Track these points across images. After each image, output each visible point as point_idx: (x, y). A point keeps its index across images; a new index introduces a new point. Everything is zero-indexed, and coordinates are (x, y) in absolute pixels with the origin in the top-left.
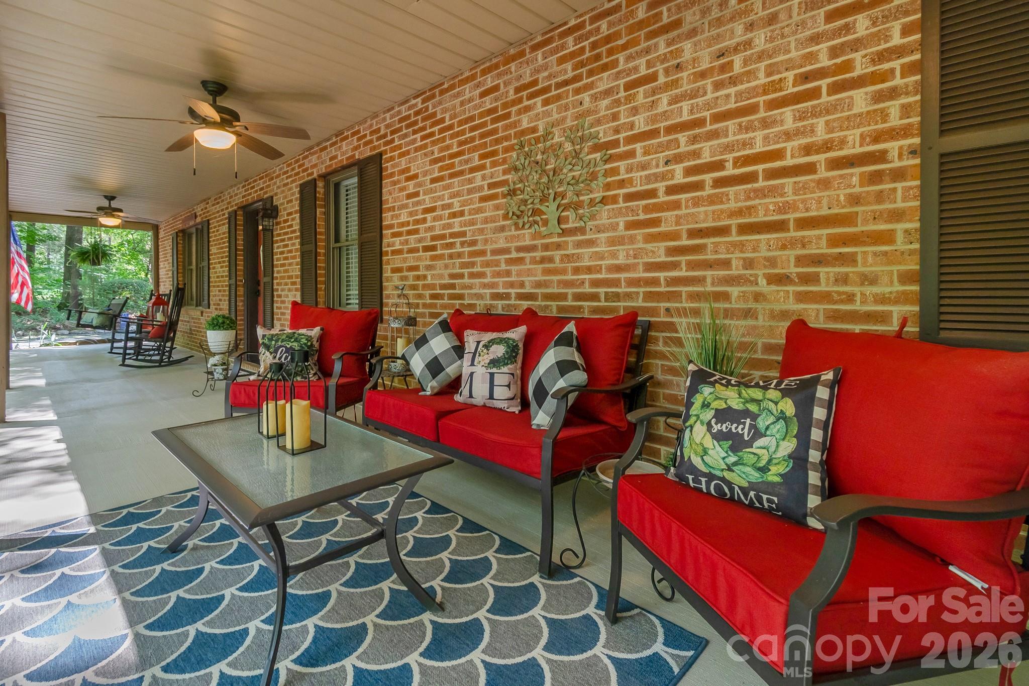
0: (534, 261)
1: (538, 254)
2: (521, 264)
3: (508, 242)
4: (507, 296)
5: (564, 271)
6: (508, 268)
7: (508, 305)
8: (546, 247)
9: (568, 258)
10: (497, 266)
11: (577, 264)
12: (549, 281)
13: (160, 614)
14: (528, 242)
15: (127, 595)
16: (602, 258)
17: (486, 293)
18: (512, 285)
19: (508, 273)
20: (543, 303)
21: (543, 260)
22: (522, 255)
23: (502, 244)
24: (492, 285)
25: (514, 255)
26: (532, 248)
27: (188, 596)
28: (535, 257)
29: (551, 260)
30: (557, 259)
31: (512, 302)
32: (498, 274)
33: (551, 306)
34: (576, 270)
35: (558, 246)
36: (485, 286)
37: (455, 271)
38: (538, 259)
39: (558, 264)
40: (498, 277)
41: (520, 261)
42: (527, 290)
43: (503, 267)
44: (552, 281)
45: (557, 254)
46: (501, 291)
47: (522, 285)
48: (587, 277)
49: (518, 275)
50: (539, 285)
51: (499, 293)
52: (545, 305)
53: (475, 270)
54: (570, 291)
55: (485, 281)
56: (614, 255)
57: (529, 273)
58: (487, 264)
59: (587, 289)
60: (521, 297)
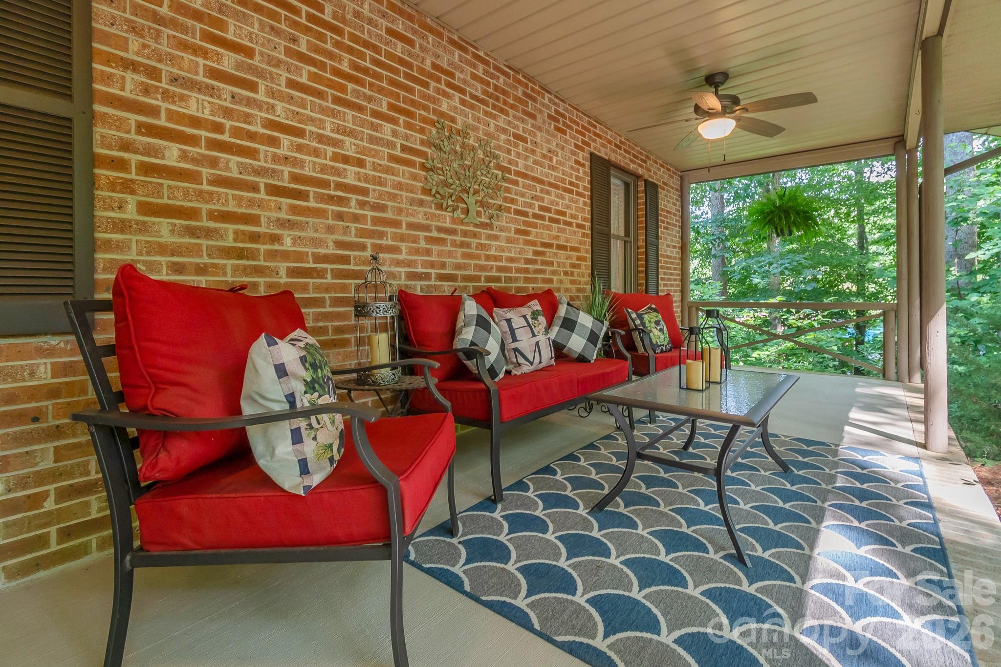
0: (454, 244)
1: (458, 238)
2: (442, 244)
3: (427, 219)
4: (427, 276)
5: (478, 257)
6: (429, 246)
7: (428, 286)
8: (465, 234)
9: (481, 246)
10: (415, 242)
11: (487, 253)
12: (467, 264)
13: (796, 524)
14: (448, 225)
15: (807, 551)
16: (503, 251)
17: (400, 272)
18: (432, 265)
19: (428, 252)
20: (463, 284)
21: (462, 245)
22: (443, 236)
23: (420, 219)
24: (410, 264)
25: (435, 234)
26: (452, 232)
27: (770, 521)
28: (455, 241)
29: (468, 246)
30: (474, 246)
31: (433, 282)
32: (417, 252)
33: (469, 286)
34: (488, 258)
35: (475, 235)
36: (398, 263)
37: (347, 239)
38: (458, 243)
39: (473, 251)
40: (416, 255)
41: (441, 241)
42: (448, 271)
43: (423, 244)
44: (470, 265)
45: (474, 242)
46: (420, 270)
47: (443, 265)
48: (494, 263)
49: (439, 255)
50: (459, 267)
51: (417, 273)
52: (464, 286)
53: (384, 242)
54: (483, 274)
55: (400, 257)
56: (509, 250)
57: (450, 254)
58: (402, 238)
59: (494, 273)
60: (442, 277)
